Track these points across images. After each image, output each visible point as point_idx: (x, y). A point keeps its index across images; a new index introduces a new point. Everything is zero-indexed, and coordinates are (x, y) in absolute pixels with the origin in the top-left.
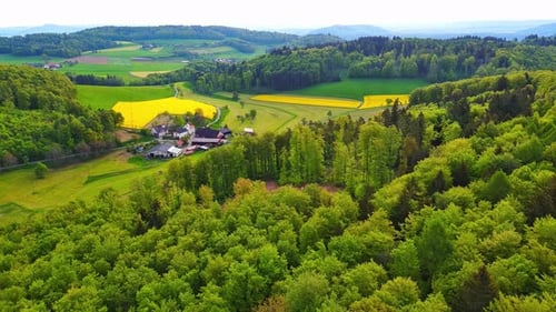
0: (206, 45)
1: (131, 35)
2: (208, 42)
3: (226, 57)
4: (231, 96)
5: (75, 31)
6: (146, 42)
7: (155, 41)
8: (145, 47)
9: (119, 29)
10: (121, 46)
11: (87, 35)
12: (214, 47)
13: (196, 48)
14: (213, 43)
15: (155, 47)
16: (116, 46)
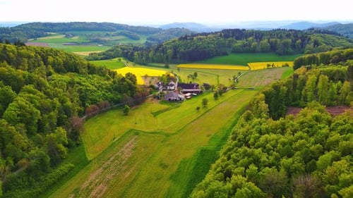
0: (108, 35)
1: (55, 28)
2: (109, 33)
3: (123, 42)
4: (164, 65)
5: (14, 26)
6: (67, 33)
7: (73, 32)
8: (68, 36)
9: (46, 24)
10: (50, 35)
11: (24, 28)
12: (113, 36)
13: (102, 37)
14: (112, 33)
15: (74, 36)
16: (47, 35)
